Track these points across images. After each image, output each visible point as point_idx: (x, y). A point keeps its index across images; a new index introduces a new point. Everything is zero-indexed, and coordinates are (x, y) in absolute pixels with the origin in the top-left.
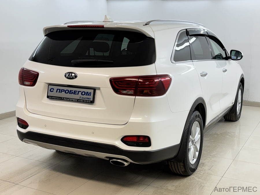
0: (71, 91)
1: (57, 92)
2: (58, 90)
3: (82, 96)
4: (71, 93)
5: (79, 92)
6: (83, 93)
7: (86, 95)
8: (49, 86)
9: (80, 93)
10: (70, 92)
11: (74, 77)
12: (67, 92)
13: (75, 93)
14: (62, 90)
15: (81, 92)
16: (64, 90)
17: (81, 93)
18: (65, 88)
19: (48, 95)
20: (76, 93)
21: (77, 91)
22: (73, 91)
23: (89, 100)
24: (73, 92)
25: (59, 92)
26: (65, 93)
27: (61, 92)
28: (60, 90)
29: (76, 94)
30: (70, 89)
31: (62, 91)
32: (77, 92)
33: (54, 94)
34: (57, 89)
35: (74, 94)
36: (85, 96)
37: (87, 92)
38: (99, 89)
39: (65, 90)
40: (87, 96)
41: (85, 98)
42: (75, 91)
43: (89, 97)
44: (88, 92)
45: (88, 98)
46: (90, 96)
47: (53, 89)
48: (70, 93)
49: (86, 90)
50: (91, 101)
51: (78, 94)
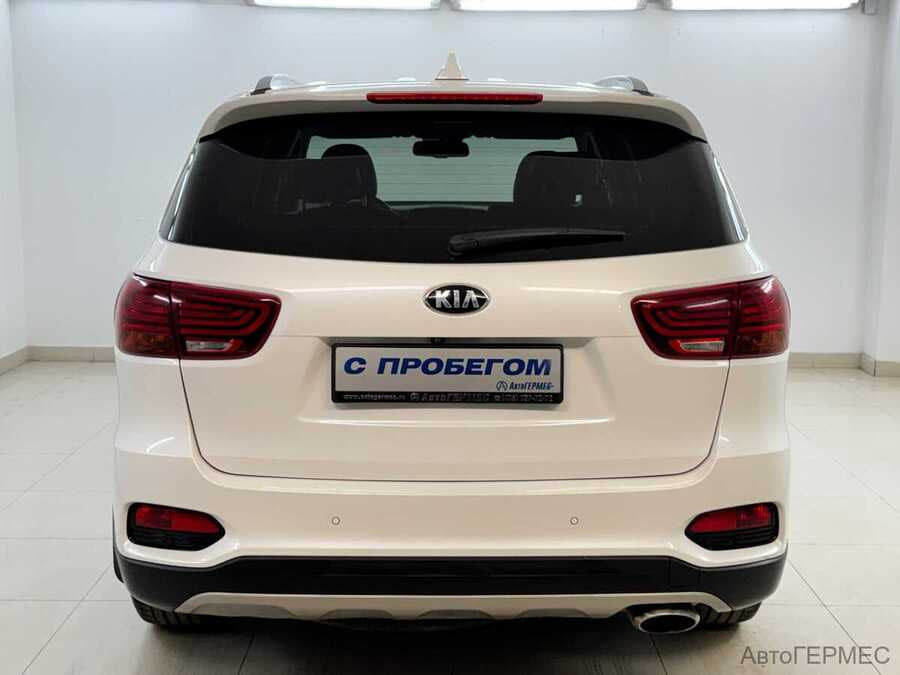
0: (454, 363)
1: (381, 370)
2: (389, 366)
3: (509, 379)
4: (453, 370)
5: (491, 362)
6: (514, 367)
7: (529, 373)
8: (338, 350)
9: (498, 368)
10: (450, 368)
11: (476, 305)
12: (432, 366)
13: (472, 368)
14: (406, 361)
15: (501, 361)
16: (417, 362)
17: (502, 365)
18: (423, 354)
19: (338, 389)
20: (479, 367)
21: (482, 361)
22: (462, 360)
23: (543, 391)
24: (465, 367)
25: (394, 371)
26: (426, 370)
27: (403, 372)
28: (396, 361)
29: (480, 373)
30: (445, 354)
31: (405, 367)
32: (484, 366)
33: (369, 381)
34: (383, 362)
35: (469, 372)
36: (522, 378)
37: (533, 362)
38: (580, 342)
39: (423, 361)
40: (533, 378)
41: (523, 387)
42: (471, 362)
43: (541, 378)
44: (536, 361)
45: (540, 386)
46: (547, 373)
47: (362, 361)
48: (448, 372)
49: (526, 355)
50: (553, 394)
51: (488, 372)
